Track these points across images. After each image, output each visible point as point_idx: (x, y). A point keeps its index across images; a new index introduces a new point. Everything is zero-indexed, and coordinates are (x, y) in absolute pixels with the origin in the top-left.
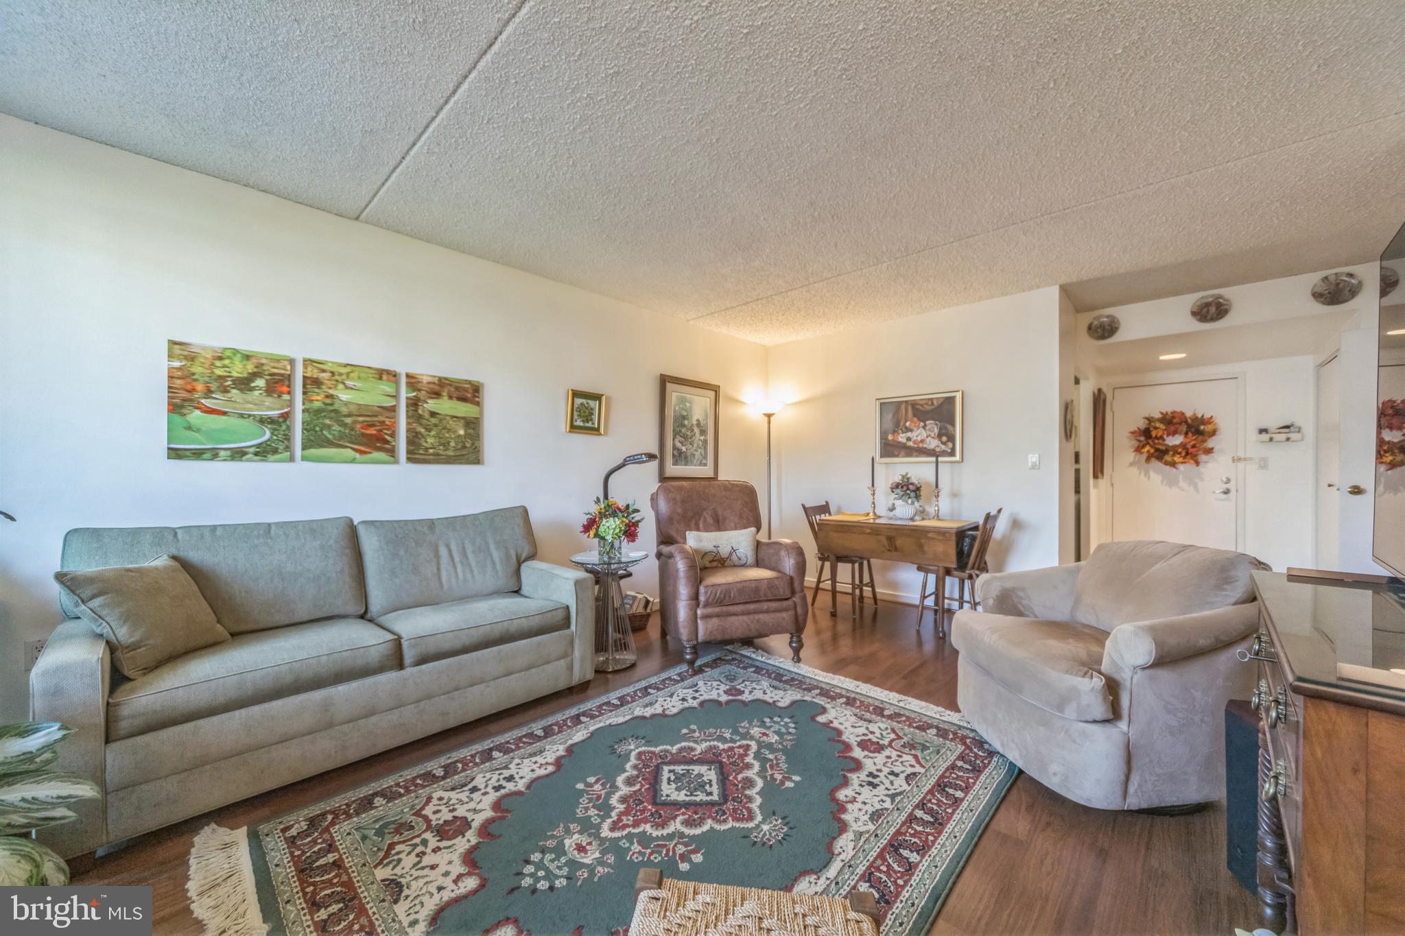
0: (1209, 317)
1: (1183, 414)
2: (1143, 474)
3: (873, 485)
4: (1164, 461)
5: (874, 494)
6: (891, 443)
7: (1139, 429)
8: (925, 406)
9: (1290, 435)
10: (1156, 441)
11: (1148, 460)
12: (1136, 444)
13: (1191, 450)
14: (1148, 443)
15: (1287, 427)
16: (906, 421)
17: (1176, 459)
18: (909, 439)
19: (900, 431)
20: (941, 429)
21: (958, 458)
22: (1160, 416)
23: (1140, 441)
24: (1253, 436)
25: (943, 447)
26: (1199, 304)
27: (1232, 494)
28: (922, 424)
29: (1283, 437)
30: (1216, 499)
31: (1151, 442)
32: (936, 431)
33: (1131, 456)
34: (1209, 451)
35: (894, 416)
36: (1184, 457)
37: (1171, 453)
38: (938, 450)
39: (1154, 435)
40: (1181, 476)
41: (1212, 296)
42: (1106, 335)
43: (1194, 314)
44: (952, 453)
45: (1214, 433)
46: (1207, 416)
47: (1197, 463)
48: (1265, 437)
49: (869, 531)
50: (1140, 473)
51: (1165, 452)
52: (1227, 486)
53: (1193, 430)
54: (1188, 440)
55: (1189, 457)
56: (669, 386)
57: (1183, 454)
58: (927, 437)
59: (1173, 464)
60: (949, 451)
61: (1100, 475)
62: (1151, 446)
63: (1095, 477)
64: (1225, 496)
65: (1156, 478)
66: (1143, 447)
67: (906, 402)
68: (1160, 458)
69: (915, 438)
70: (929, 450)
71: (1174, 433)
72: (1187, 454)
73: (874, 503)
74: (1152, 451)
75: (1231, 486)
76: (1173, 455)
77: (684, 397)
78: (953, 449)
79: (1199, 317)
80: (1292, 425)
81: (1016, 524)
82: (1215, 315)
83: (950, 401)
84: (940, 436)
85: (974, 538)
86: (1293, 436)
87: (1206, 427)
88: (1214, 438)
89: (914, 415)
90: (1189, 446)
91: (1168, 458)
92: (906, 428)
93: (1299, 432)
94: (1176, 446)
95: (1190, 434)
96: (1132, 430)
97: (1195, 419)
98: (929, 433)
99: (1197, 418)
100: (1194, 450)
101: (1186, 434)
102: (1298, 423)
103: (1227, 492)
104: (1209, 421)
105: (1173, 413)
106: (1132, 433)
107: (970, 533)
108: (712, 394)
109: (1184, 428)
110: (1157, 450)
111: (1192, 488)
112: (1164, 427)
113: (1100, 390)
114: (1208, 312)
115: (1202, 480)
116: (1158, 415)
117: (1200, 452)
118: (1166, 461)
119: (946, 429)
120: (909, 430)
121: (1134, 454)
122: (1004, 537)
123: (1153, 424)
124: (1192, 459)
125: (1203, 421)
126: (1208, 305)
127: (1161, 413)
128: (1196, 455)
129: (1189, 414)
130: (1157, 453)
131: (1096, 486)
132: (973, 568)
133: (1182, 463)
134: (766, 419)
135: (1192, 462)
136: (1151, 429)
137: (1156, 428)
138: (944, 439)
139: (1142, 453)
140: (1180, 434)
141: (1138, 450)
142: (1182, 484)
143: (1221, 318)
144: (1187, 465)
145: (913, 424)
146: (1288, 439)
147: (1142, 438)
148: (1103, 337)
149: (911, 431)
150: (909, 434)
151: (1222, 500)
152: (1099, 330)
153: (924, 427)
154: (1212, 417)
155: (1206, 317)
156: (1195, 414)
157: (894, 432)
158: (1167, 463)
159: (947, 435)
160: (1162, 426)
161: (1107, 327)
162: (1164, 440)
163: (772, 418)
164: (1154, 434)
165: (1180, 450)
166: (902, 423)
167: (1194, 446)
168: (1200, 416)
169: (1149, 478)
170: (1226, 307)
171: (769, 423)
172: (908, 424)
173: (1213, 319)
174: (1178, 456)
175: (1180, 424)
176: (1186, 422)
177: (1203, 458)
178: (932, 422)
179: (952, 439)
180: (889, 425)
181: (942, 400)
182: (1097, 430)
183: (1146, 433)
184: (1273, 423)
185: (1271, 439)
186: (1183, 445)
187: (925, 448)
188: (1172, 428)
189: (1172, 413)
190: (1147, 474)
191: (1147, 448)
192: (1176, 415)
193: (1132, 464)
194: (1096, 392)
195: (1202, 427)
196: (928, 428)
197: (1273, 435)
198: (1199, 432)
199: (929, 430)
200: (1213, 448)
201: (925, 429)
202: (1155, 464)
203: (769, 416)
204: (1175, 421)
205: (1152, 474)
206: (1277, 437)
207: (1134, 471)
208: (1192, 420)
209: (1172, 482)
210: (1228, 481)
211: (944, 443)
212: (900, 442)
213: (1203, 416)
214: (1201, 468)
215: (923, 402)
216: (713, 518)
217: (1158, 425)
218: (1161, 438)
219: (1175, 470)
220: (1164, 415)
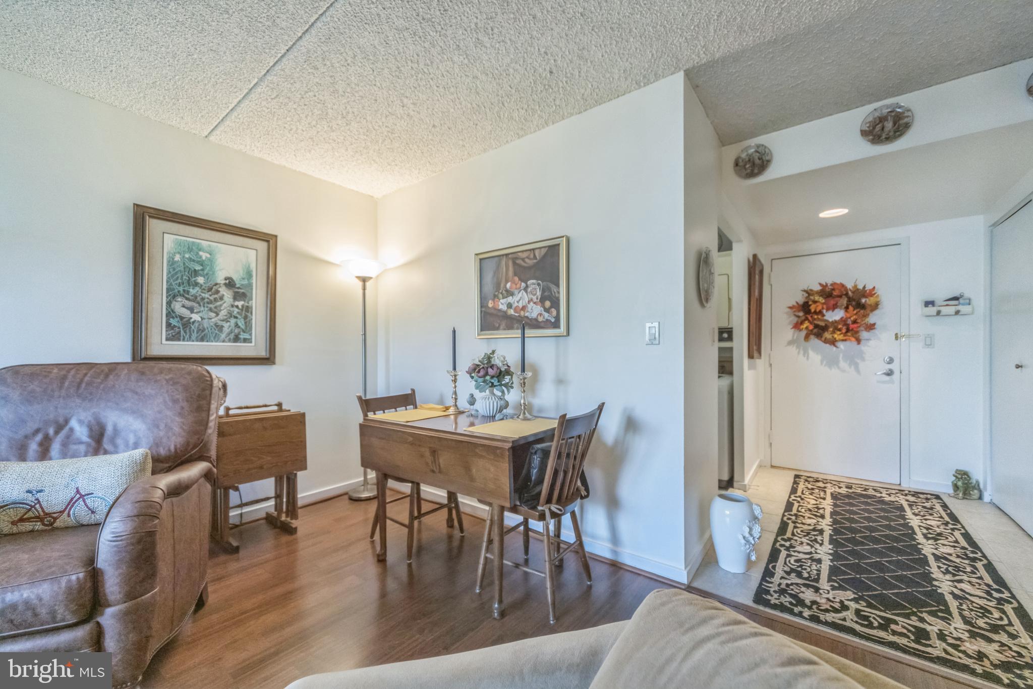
0: (884, 136)
1: (842, 285)
2: (802, 352)
3: (455, 369)
4: (823, 339)
5: (455, 381)
6: (493, 311)
7: (797, 303)
8: (527, 260)
9: (960, 308)
10: (816, 317)
11: (807, 338)
12: (795, 320)
13: (852, 326)
14: (807, 319)
15: (956, 299)
16: (507, 282)
17: (836, 336)
18: (510, 306)
19: (501, 296)
20: (543, 291)
21: (563, 329)
22: (819, 288)
23: (799, 317)
24: (918, 309)
25: (546, 315)
26: (871, 119)
27: (896, 376)
28: (523, 285)
29: (951, 310)
30: (878, 382)
31: (810, 318)
32: (539, 293)
33: (789, 333)
34: (871, 327)
35: (494, 276)
36: (845, 334)
37: (831, 329)
38: (540, 319)
39: (813, 310)
40: (841, 355)
41: (887, 106)
42: (756, 171)
43: (864, 133)
44: (556, 325)
45: (876, 306)
46: (869, 287)
47: (859, 341)
48: (932, 310)
49: (411, 439)
50: (799, 353)
51: (824, 329)
52: (890, 366)
53: (854, 303)
54: (848, 315)
55: (849, 334)
56: (154, 226)
57: (844, 331)
58: (529, 302)
59: (833, 342)
60: (553, 320)
61: (756, 354)
62: (810, 322)
63: (751, 356)
64: (887, 378)
65: (815, 357)
66: (802, 323)
67: (507, 255)
68: (819, 336)
69: (516, 304)
70: (531, 320)
71: (834, 307)
72: (848, 330)
73: (455, 393)
74: (811, 327)
75: (894, 366)
76: (834, 332)
77: (199, 244)
78: (557, 318)
79: (871, 137)
80: (962, 296)
81: (631, 424)
82: (891, 134)
83: (553, 249)
84: (542, 300)
85: (546, 453)
86: (964, 309)
87: (867, 300)
88: (876, 312)
89: (515, 274)
90: (849, 322)
91: (827, 335)
92: (507, 291)
93: (969, 304)
94: (835, 322)
95: (851, 308)
96: (791, 305)
97: (856, 290)
98: (531, 296)
99: (858, 290)
100: (855, 325)
101: (847, 308)
102: (967, 295)
103: (890, 373)
104: (871, 293)
105: (834, 284)
106: (790, 308)
107: (539, 446)
108: (262, 246)
109: (844, 301)
110: (816, 326)
111: (853, 367)
112: (823, 301)
113: (755, 256)
114: (883, 129)
115: (863, 359)
116: (817, 288)
117: (862, 328)
118: (826, 338)
119: (549, 289)
120: (510, 293)
121: (793, 330)
122: (616, 442)
123: (812, 298)
124: (852, 336)
125: (864, 293)
126: (882, 120)
127: (820, 284)
128: (857, 332)
129: (850, 286)
130: (815, 330)
131: (751, 367)
132: (549, 501)
133: (843, 340)
134: (360, 284)
135: (853, 339)
136: (810, 303)
137: (815, 302)
138: (548, 304)
139: (801, 330)
140: (841, 309)
141: (797, 326)
142: (843, 364)
143: (900, 135)
144: (848, 343)
145: (514, 286)
146: (957, 313)
147: (801, 314)
148: (752, 175)
149: (512, 294)
150: (510, 299)
151: (884, 382)
152: (748, 166)
153: (526, 289)
154: (874, 288)
155: (880, 137)
156: (856, 286)
157: (495, 297)
158: (826, 341)
159: (550, 299)
160: (822, 300)
161: (757, 161)
162: (824, 315)
163: (368, 284)
164: (813, 308)
165: (840, 326)
166: (502, 285)
167: (855, 322)
168: (860, 287)
169: (808, 359)
170: (906, 120)
171: (364, 289)
172: (508, 285)
173: (889, 139)
174: (839, 333)
175: (840, 296)
176: (847, 294)
177: (864, 334)
178: (534, 281)
179: (556, 304)
180: (489, 288)
181: (544, 251)
182: (752, 303)
183: (805, 307)
184: (940, 294)
185: (939, 313)
186: (843, 321)
187: (527, 317)
188: (832, 302)
189: (832, 285)
190: (806, 353)
191: (806, 324)
192: (836, 287)
193: (790, 343)
194: (751, 259)
195: (863, 301)
196: (529, 290)
197: (942, 309)
198: (860, 306)
199: (531, 292)
200: (874, 324)
201: (526, 292)
202: (815, 341)
203: (364, 280)
204: (835, 293)
205: (811, 353)
206: (945, 310)
207: (793, 349)
208: (853, 292)
209: (832, 362)
210: (891, 361)
211: (547, 310)
212: (500, 310)
213: (864, 287)
214: (863, 347)
215: (524, 255)
216: (91, 429)
217: (817, 298)
218: (820, 312)
219: (834, 348)
220: (824, 286)
